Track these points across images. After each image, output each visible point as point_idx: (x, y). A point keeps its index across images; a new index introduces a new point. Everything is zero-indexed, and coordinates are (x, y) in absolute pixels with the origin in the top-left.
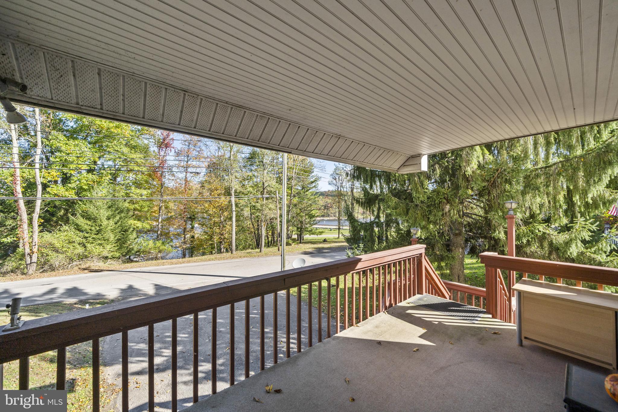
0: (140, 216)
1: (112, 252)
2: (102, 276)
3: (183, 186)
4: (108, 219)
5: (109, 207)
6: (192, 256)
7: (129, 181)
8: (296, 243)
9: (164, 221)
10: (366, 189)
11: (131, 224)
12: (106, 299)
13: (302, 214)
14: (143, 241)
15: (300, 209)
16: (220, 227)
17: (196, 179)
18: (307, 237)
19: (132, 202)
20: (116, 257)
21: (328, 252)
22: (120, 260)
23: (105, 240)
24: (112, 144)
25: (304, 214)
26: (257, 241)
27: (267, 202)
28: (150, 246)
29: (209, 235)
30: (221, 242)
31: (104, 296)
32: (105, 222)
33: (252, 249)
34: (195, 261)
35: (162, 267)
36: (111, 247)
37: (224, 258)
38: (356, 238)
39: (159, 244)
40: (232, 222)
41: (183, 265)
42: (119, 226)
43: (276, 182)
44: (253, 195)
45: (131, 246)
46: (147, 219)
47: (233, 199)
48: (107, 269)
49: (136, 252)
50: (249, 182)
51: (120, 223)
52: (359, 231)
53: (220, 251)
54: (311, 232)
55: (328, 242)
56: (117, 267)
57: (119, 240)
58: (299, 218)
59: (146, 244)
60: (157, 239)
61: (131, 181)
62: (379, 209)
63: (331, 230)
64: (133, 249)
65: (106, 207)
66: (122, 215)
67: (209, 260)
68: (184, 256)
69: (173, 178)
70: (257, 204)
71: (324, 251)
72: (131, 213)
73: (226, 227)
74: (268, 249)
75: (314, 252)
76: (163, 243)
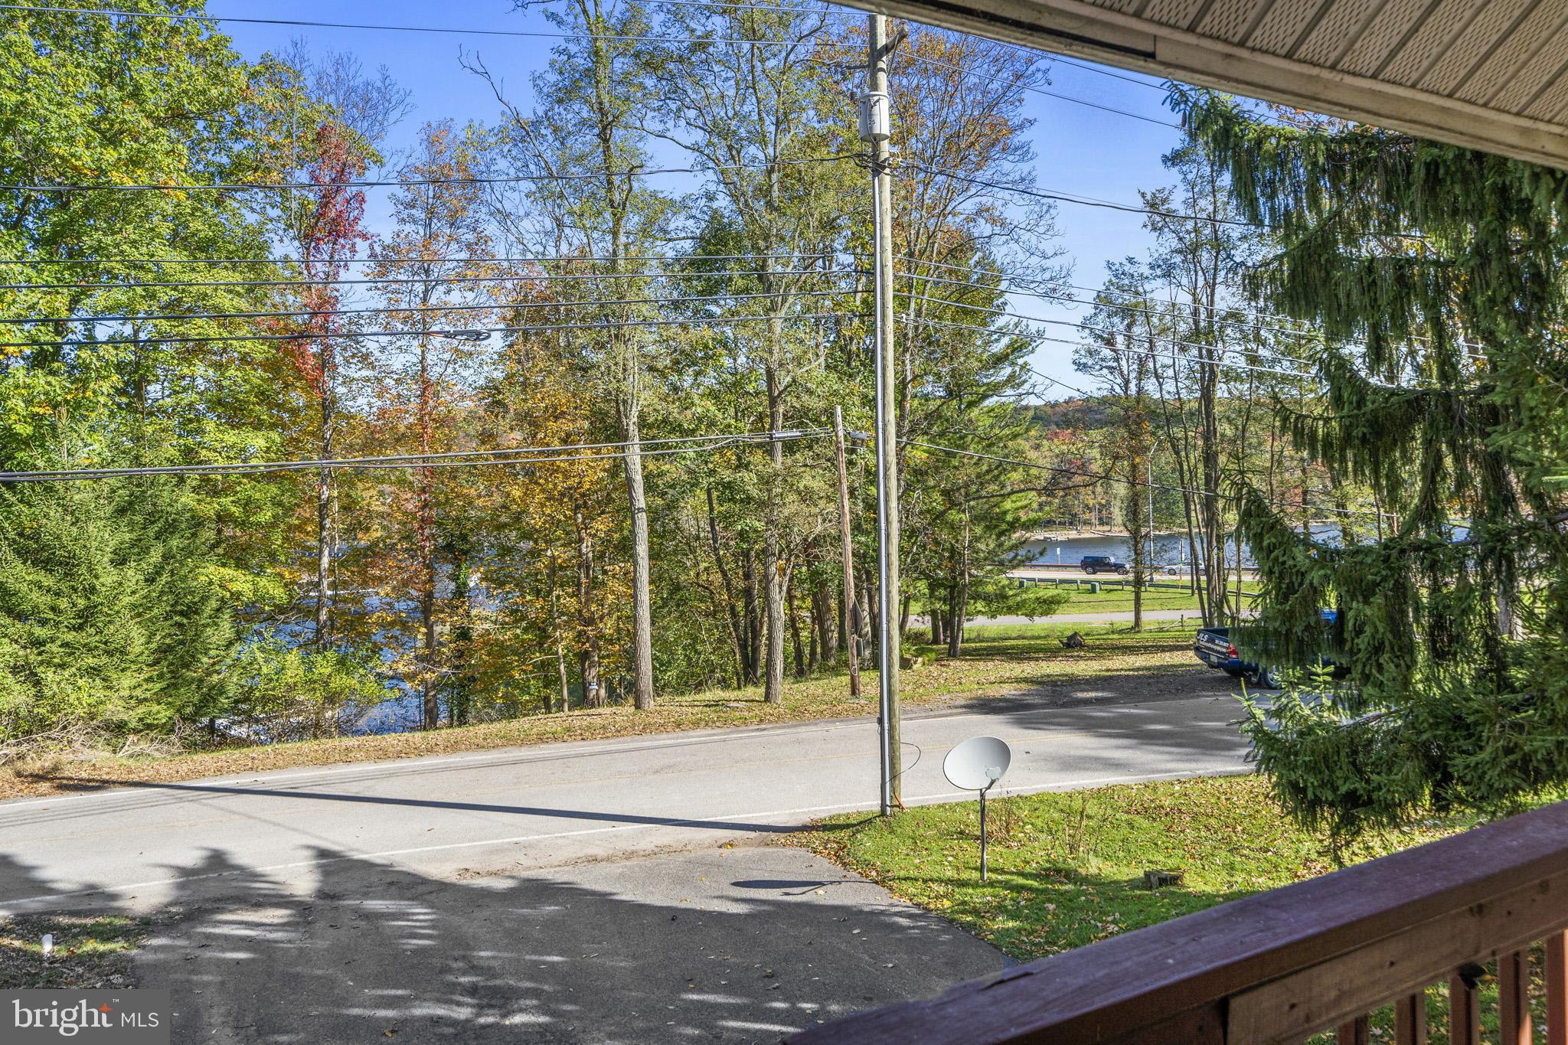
0: (246, 548)
1: (140, 701)
2: (105, 809)
3: (414, 405)
4: (120, 560)
5: (121, 511)
6: (462, 721)
7: (194, 397)
8: (933, 656)
9: (341, 565)
10: (1343, 364)
11: (211, 583)
12: (119, 913)
13: (953, 515)
14: (259, 655)
15: (946, 493)
16: (579, 585)
17: (465, 373)
18: (979, 624)
19: (209, 487)
20: (157, 726)
21: (1099, 701)
22: (173, 737)
23: (109, 653)
24: (118, 237)
25: (965, 517)
26: (743, 647)
27: (789, 461)
28: (289, 677)
29: (531, 626)
30: (584, 656)
31: (114, 897)
32: (108, 577)
33: (724, 684)
34: (480, 741)
35: (342, 770)
36: (134, 682)
37: (605, 732)
38: (1298, 629)
39: (324, 666)
40: (635, 564)
41: (428, 761)
42: (162, 593)
43: (828, 367)
44: (722, 431)
45: (215, 678)
46: (273, 558)
47: (635, 457)
48: (125, 777)
49: (237, 702)
50: (697, 374)
51: (165, 578)
52: (1317, 592)
53: (581, 699)
54: (1000, 602)
55: (1091, 648)
56: (164, 771)
57: (165, 650)
58: (944, 535)
59: (273, 665)
60: (316, 644)
61: (201, 394)
62: (1433, 471)
63: (1093, 591)
64: (221, 689)
65: (109, 509)
66: (175, 542)
67: (541, 739)
68: (430, 721)
69: (365, 373)
70: (744, 474)
71: (1080, 695)
72: (208, 534)
73: (603, 583)
74: (802, 686)
75: (1030, 700)
76: (341, 662)
